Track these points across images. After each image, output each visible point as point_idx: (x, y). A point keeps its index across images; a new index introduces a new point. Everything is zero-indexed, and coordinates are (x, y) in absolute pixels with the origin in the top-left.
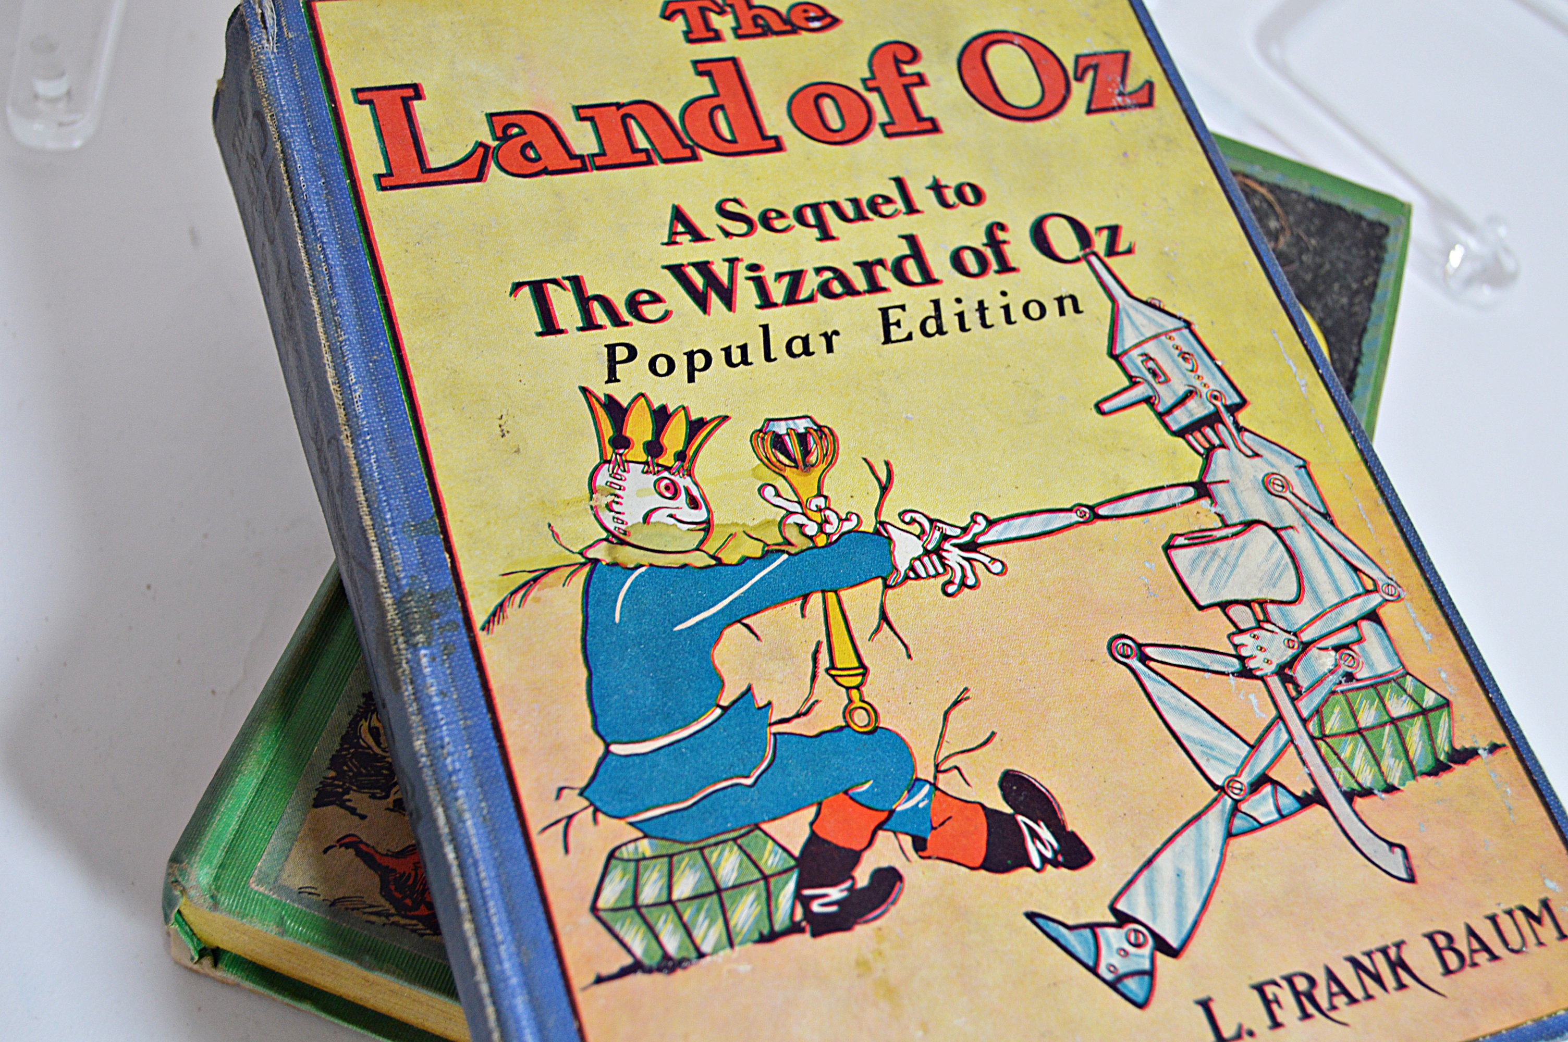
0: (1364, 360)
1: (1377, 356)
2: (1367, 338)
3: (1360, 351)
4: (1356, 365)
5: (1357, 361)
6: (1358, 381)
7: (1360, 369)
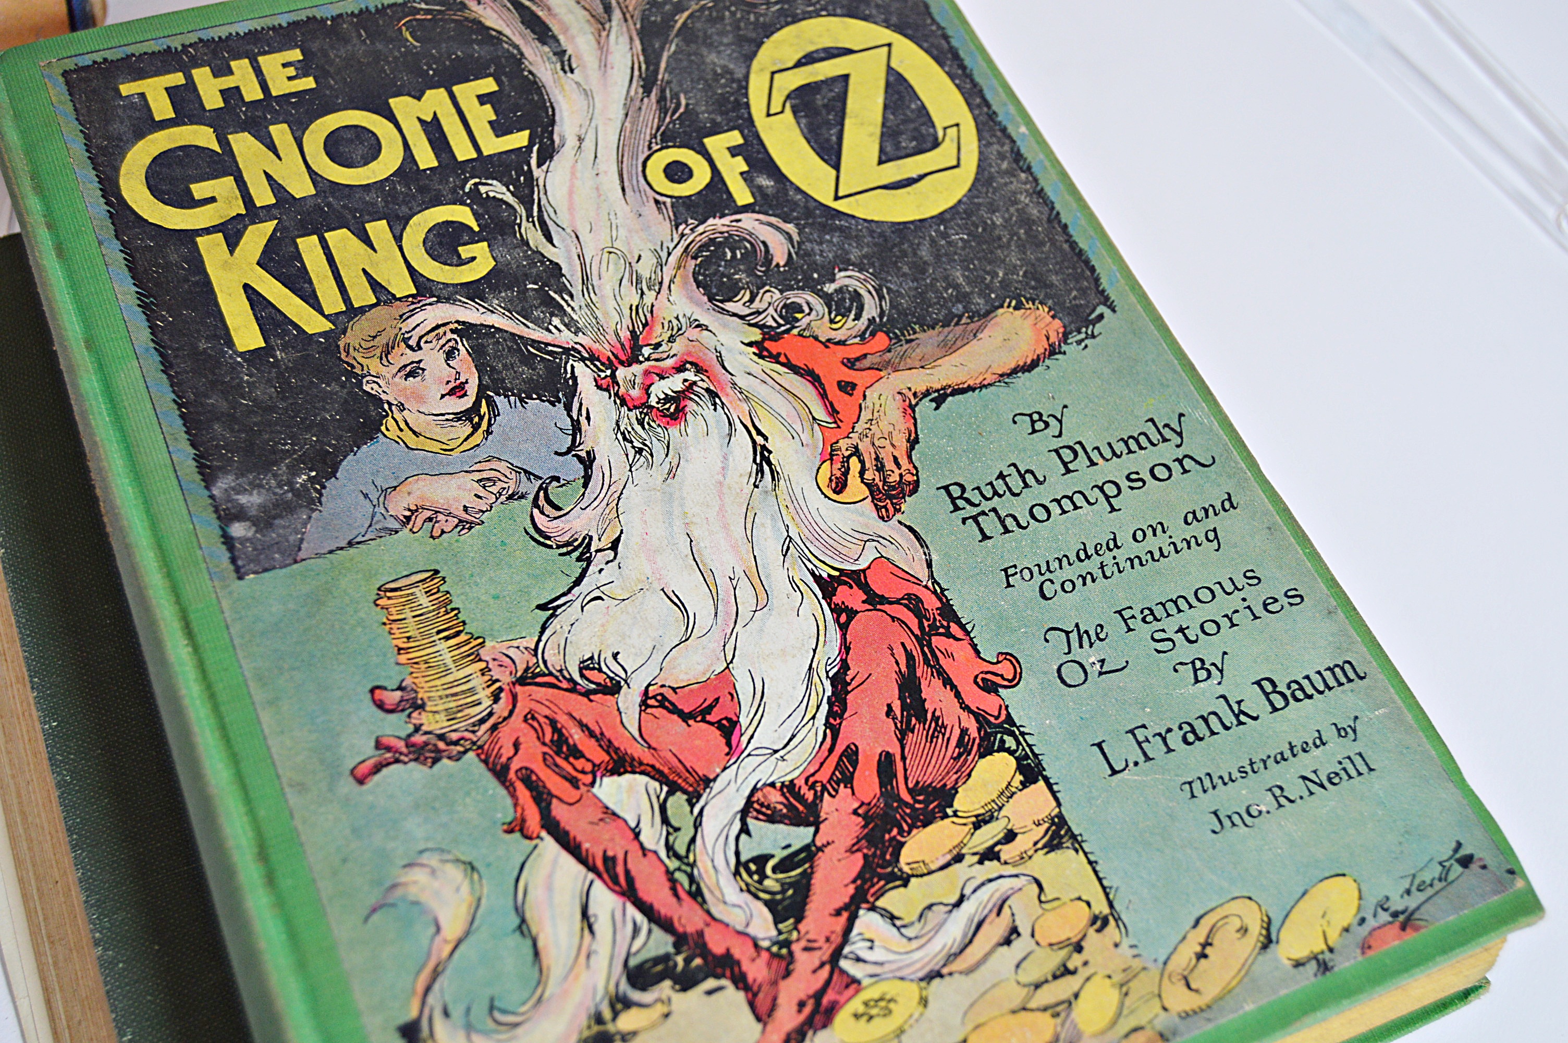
0: (950, 32)
1: (956, 21)
2: (934, 10)
3: (940, 27)
4: (948, 43)
5: (946, 37)
6: (962, 54)
7: (954, 43)
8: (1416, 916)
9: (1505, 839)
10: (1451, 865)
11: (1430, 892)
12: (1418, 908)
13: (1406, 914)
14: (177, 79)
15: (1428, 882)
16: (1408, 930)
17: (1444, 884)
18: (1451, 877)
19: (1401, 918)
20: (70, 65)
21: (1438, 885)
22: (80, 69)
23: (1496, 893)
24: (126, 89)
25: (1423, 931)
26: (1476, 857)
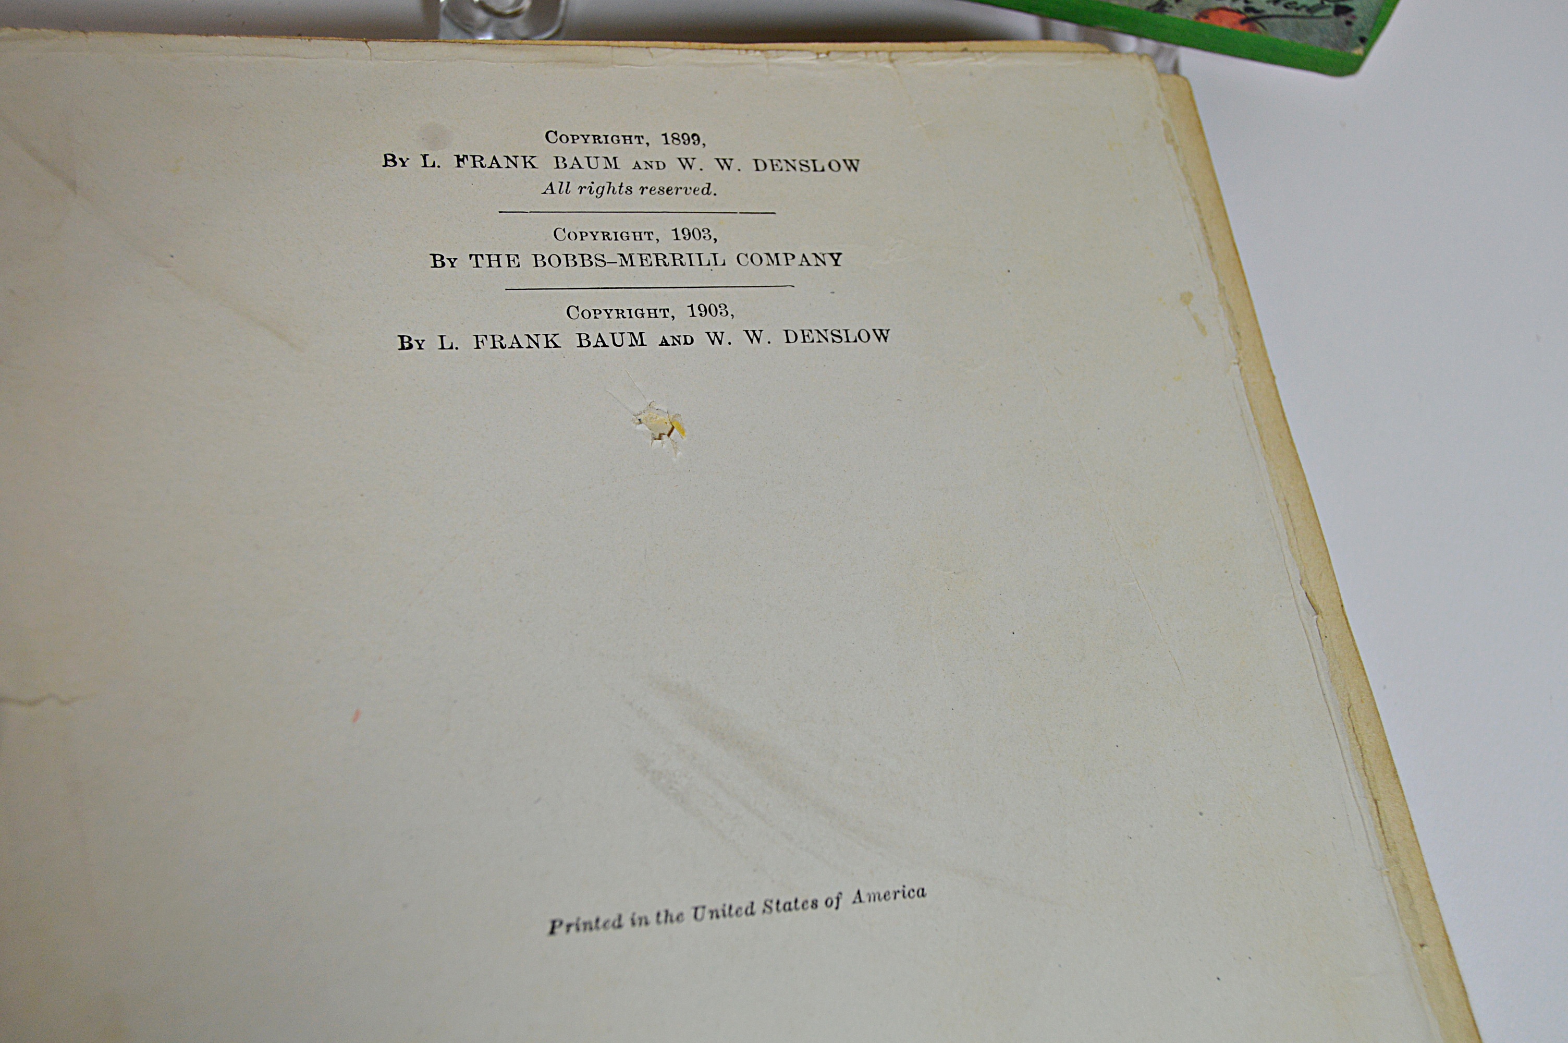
8: (1262, 21)
9: (1389, 16)
10: (1329, 6)
11: (1292, 12)
12: (1269, 17)
13: (1257, 15)
15: (1299, 5)
16: (1245, 26)
17: (1308, 14)
18: (1320, 13)
19: (1251, 15)
21: (1303, 12)
23: (1335, 45)
25: (1255, 34)
26: (1354, 13)
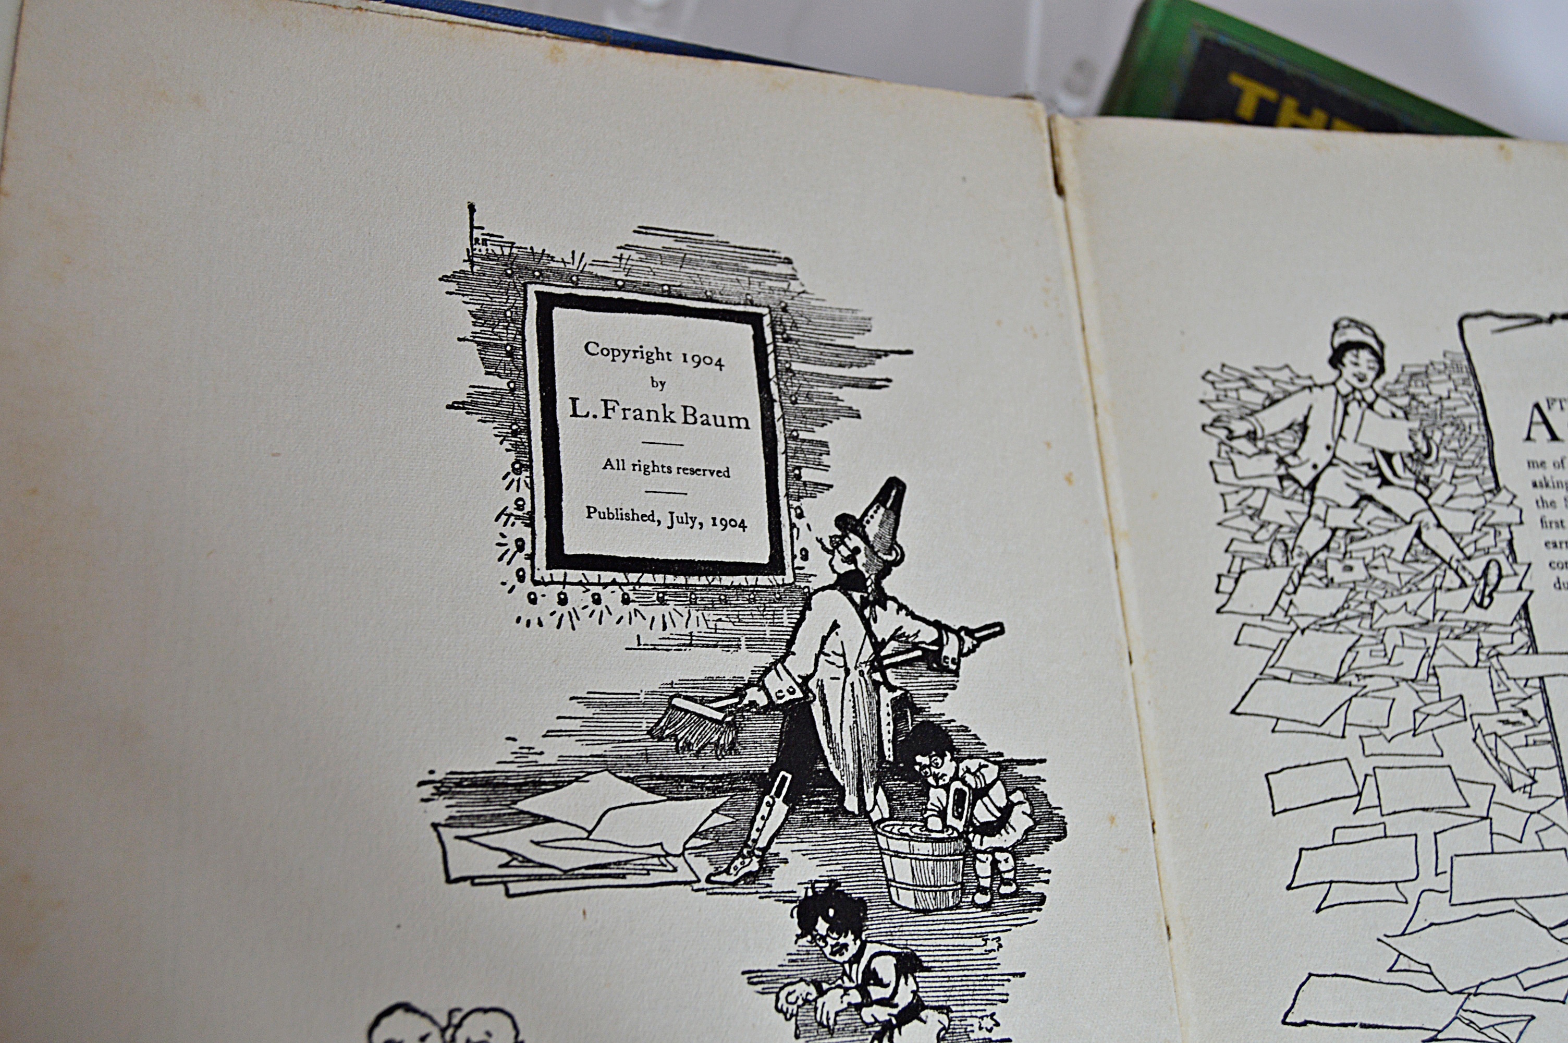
14: (1270, 94)
20: (1211, 35)
22: (1217, 44)
24: (1236, 79)
